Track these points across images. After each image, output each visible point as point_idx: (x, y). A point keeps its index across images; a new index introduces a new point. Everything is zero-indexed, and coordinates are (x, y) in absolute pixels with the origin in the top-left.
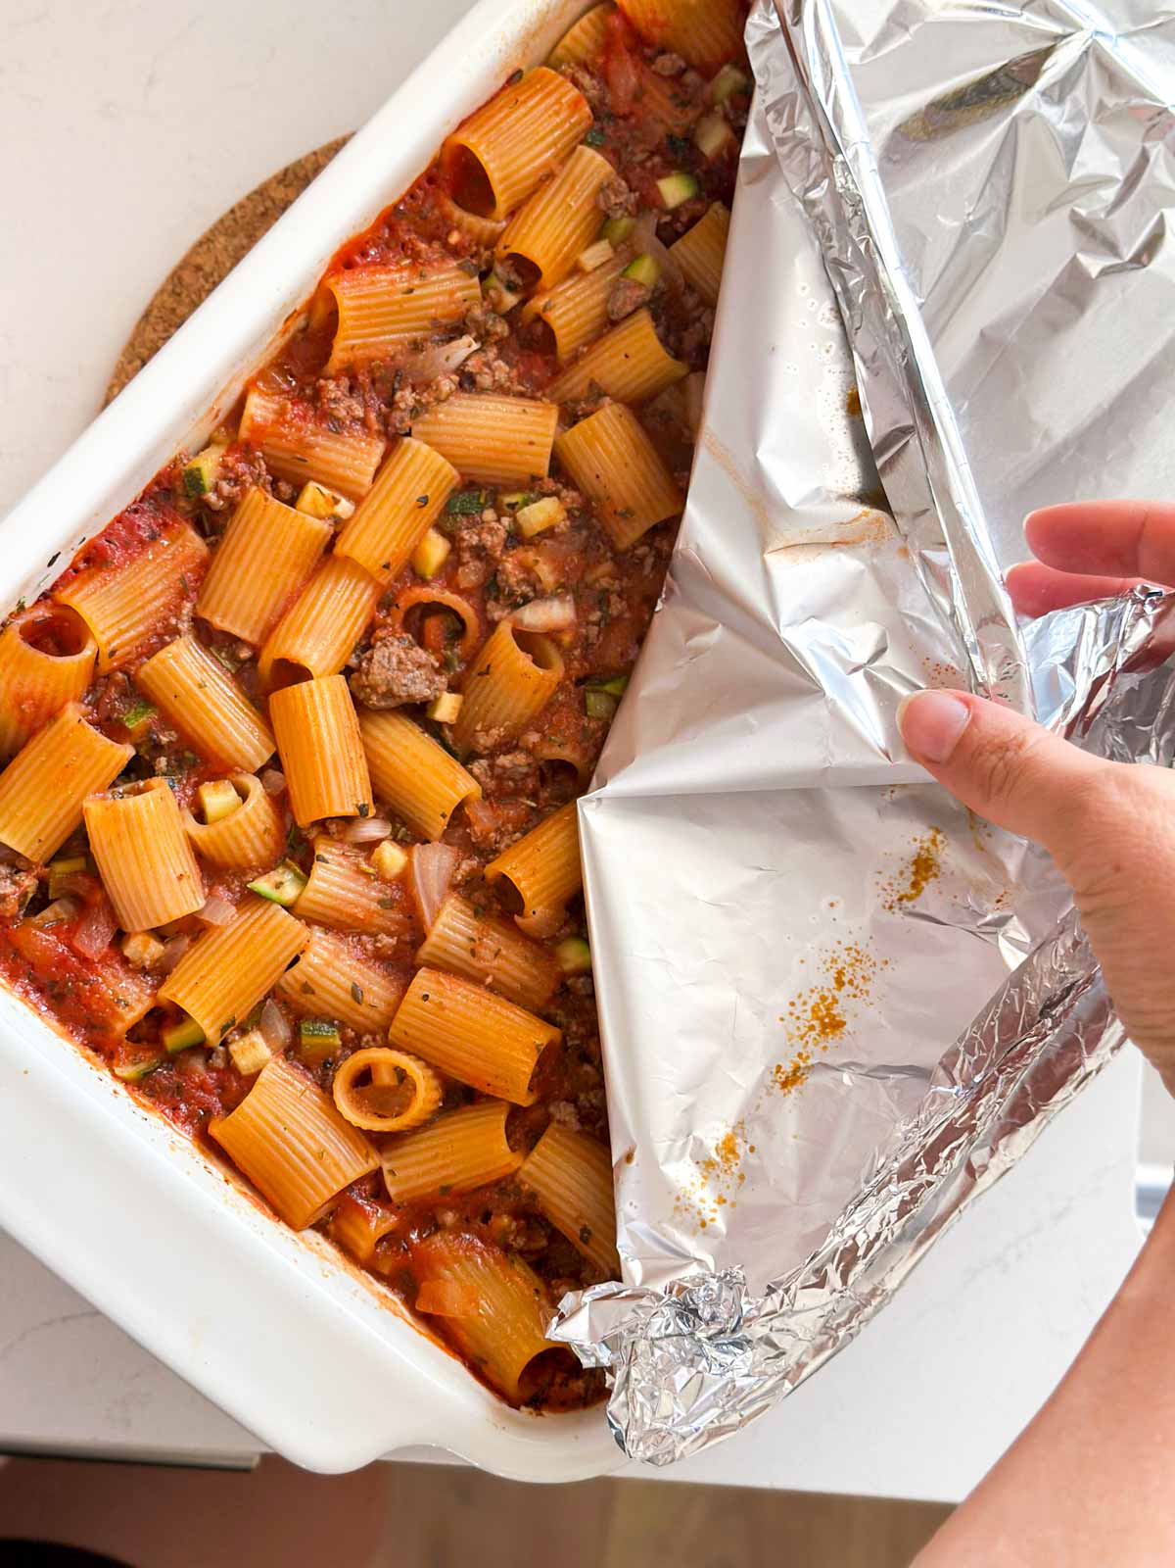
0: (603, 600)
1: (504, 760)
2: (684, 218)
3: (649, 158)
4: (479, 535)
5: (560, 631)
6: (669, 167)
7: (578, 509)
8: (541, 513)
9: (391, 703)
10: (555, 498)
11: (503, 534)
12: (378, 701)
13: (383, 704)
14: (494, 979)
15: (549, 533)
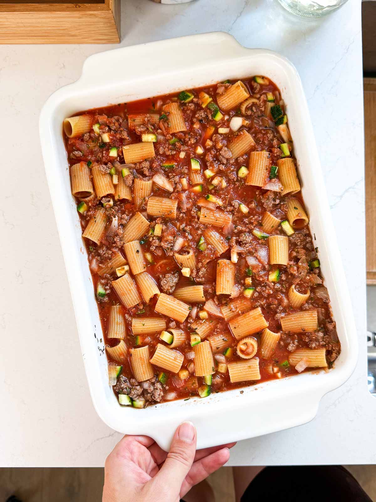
0: (184, 231)
1: (200, 273)
2: (121, 154)
3: (103, 154)
4: (154, 246)
5: (184, 244)
6: (108, 151)
7: (162, 221)
8: (158, 230)
9: (174, 288)
10: (157, 225)
11: (157, 241)
12: (171, 290)
13: (173, 290)
14: (241, 311)
15: (163, 231)
